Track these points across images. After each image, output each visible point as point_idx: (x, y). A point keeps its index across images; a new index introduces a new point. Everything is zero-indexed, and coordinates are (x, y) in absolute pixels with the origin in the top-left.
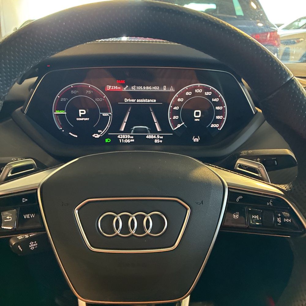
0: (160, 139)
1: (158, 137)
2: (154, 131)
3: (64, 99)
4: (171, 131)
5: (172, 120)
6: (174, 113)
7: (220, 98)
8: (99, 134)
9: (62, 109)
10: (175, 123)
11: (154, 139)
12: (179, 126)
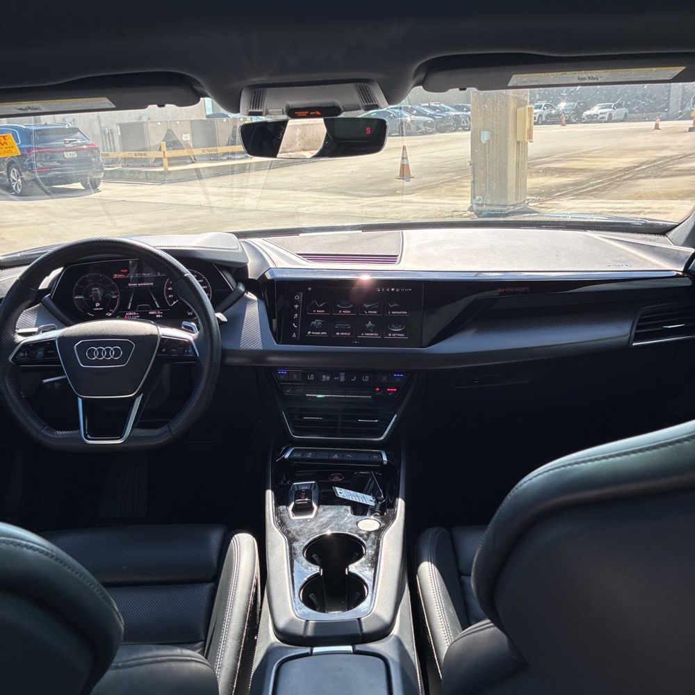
0: (161, 314)
1: (159, 312)
2: (154, 308)
3: (82, 287)
4: (169, 307)
5: (168, 298)
6: (169, 293)
7: (204, 279)
8: (111, 312)
9: (81, 295)
10: (171, 300)
11: (155, 315)
12: (174, 303)
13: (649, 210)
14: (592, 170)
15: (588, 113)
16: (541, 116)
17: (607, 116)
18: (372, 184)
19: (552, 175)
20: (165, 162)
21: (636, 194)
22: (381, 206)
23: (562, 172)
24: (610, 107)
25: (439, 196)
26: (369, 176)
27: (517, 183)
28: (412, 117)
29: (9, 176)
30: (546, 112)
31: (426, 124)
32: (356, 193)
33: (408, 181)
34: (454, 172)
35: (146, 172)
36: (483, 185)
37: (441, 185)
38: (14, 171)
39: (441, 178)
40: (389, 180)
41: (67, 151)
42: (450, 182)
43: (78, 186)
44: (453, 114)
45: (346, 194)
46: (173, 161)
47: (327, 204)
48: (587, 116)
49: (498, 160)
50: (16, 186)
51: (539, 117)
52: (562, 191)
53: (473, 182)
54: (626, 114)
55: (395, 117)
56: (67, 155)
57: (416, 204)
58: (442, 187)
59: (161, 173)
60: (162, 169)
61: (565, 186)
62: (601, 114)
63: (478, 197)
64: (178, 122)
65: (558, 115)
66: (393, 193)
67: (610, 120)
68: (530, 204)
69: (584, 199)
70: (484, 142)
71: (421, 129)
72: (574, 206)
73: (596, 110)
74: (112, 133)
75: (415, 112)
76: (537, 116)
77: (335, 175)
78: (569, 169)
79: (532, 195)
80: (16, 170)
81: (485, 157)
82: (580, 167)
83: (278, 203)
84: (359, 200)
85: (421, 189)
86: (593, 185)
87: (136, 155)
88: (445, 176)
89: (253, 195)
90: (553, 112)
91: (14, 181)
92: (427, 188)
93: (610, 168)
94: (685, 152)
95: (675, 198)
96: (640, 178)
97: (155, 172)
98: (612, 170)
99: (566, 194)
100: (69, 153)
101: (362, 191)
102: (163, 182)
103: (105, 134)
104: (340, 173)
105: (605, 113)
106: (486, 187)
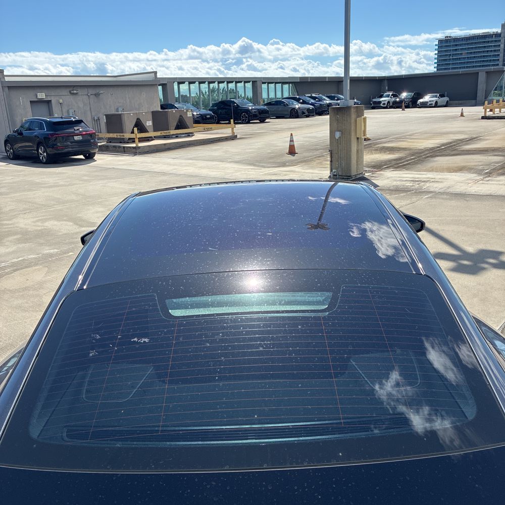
13: (433, 180)
14: (410, 149)
15: (421, 100)
16: (389, 102)
17: (434, 103)
18: (271, 158)
19: (385, 152)
20: (137, 140)
21: (431, 168)
22: (276, 174)
23: (391, 150)
24: (436, 97)
25: (312, 168)
26: (270, 151)
27: (357, 162)
28: (300, 105)
29: (38, 151)
30: (393, 99)
31: (308, 110)
32: (261, 164)
33: (294, 156)
34: (324, 149)
35: (124, 147)
36: (337, 163)
37: (315, 159)
38: (41, 148)
39: (315, 153)
40: (282, 155)
41: (75, 136)
42: (320, 157)
43: (82, 157)
44: (328, 102)
45: (254, 165)
46: (142, 140)
47: (243, 172)
48: (420, 103)
49: (346, 148)
50: (42, 158)
51: (388, 103)
52: (388, 165)
53: (331, 161)
54: (447, 102)
55: (287, 105)
56: (76, 138)
57: (297, 173)
58: (315, 161)
59: (134, 148)
60: (134, 145)
61: (390, 161)
62: (430, 101)
63: (334, 171)
64: (144, 114)
65: (401, 102)
66: (284, 165)
67: (436, 105)
68: (366, 174)
69: (400, 170)
70: (337, 138)
71: (305, 113)
72: (392, 176)
73: (427, 98)
74: (99, 119)
75: (301, 101)
76: (386, 102)
77: (247, 151)
78: (396, 148)
79: (369, 167)
80: (42, 148)
81: (338, 146)
82: (404, 147)
83: (213, 171)
84: (263, 170)
85: (302, 162)
86: (407, 161)
87: (117, 135)
88: (317, 153)
89: (196, 165)
90: (398, 100)
91: (41, 154)
92: (305, 161)
93: (422, 148)
94: (472, 136)
95: (452, 171)
96: (438, 156)
97: (130, 147)
98: (422, 150)
99: (390, 167)
100: (77, 137)
101: (265, 163)
102: (135, 154)
103: (94, 120)
104: (250, 149)
105: (433, 101)
106: (338, 165)
